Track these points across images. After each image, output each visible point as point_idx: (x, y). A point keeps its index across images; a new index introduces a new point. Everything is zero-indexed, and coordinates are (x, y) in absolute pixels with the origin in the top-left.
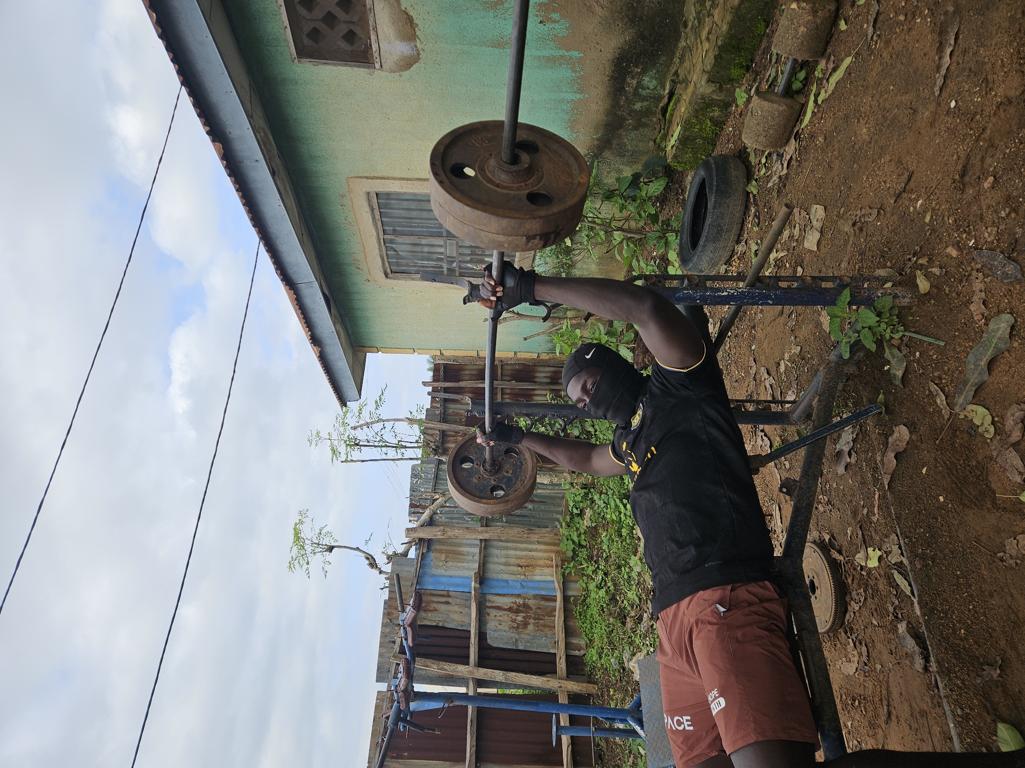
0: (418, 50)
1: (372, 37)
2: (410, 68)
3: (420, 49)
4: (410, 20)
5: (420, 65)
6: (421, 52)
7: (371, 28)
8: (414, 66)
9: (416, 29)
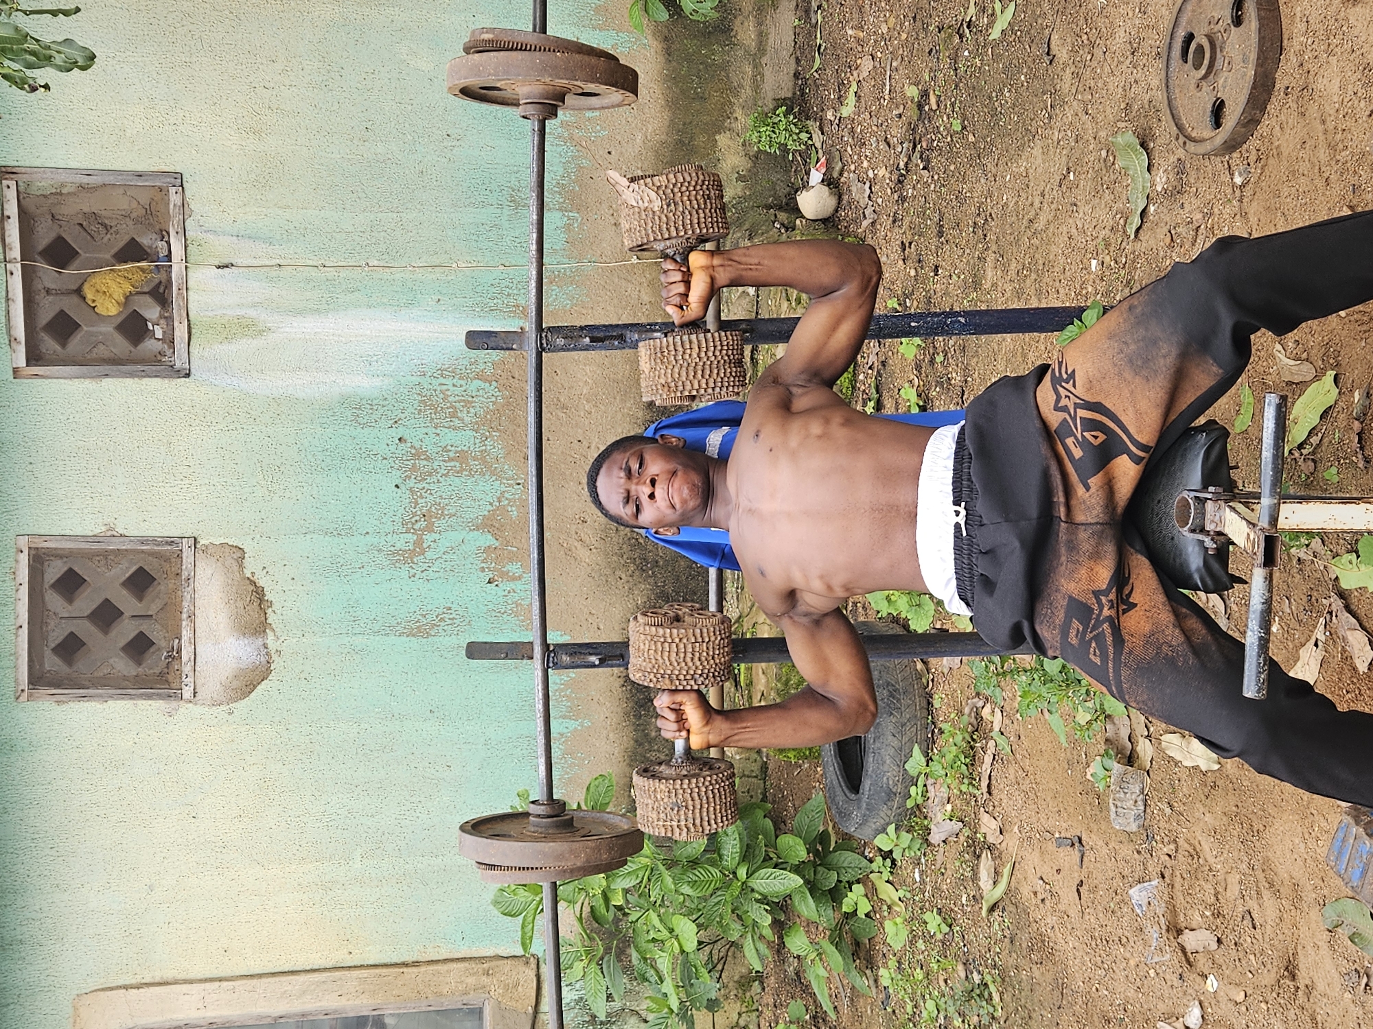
0: (267, 653)
1: (184, 632)
2: (250, 693)
3: (273, 652)
4: (259, 594)
5: (271, 684)
6: (275, 657)
7: (184, 616)
8: (259, 687)
9: (269, 611)
